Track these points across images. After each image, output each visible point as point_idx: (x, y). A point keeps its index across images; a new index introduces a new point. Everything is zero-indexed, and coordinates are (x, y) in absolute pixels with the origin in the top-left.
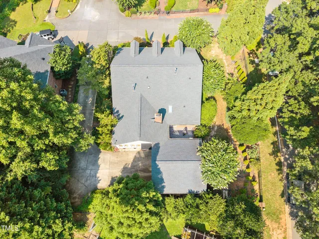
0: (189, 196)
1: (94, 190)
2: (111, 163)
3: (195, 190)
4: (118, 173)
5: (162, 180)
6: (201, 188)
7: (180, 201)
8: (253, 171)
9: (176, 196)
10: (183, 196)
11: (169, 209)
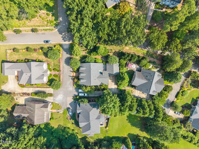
0: (120, 67)
1: (118, 89)
2: (111, 85)
3: (118, 65)
4: (114, 83)
5: (117, 73)
6: (118, 64)
7: (121, 69)
8: (113, 51)
9: (120, 69)
10: (120, 68)
11: (122, 71)
